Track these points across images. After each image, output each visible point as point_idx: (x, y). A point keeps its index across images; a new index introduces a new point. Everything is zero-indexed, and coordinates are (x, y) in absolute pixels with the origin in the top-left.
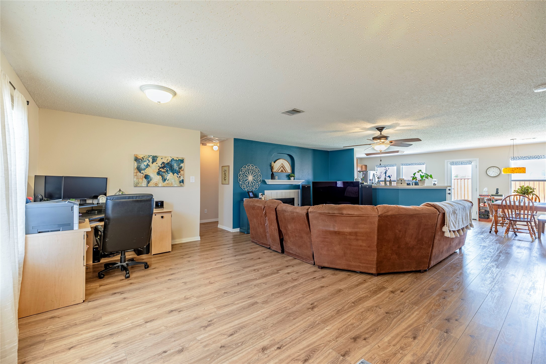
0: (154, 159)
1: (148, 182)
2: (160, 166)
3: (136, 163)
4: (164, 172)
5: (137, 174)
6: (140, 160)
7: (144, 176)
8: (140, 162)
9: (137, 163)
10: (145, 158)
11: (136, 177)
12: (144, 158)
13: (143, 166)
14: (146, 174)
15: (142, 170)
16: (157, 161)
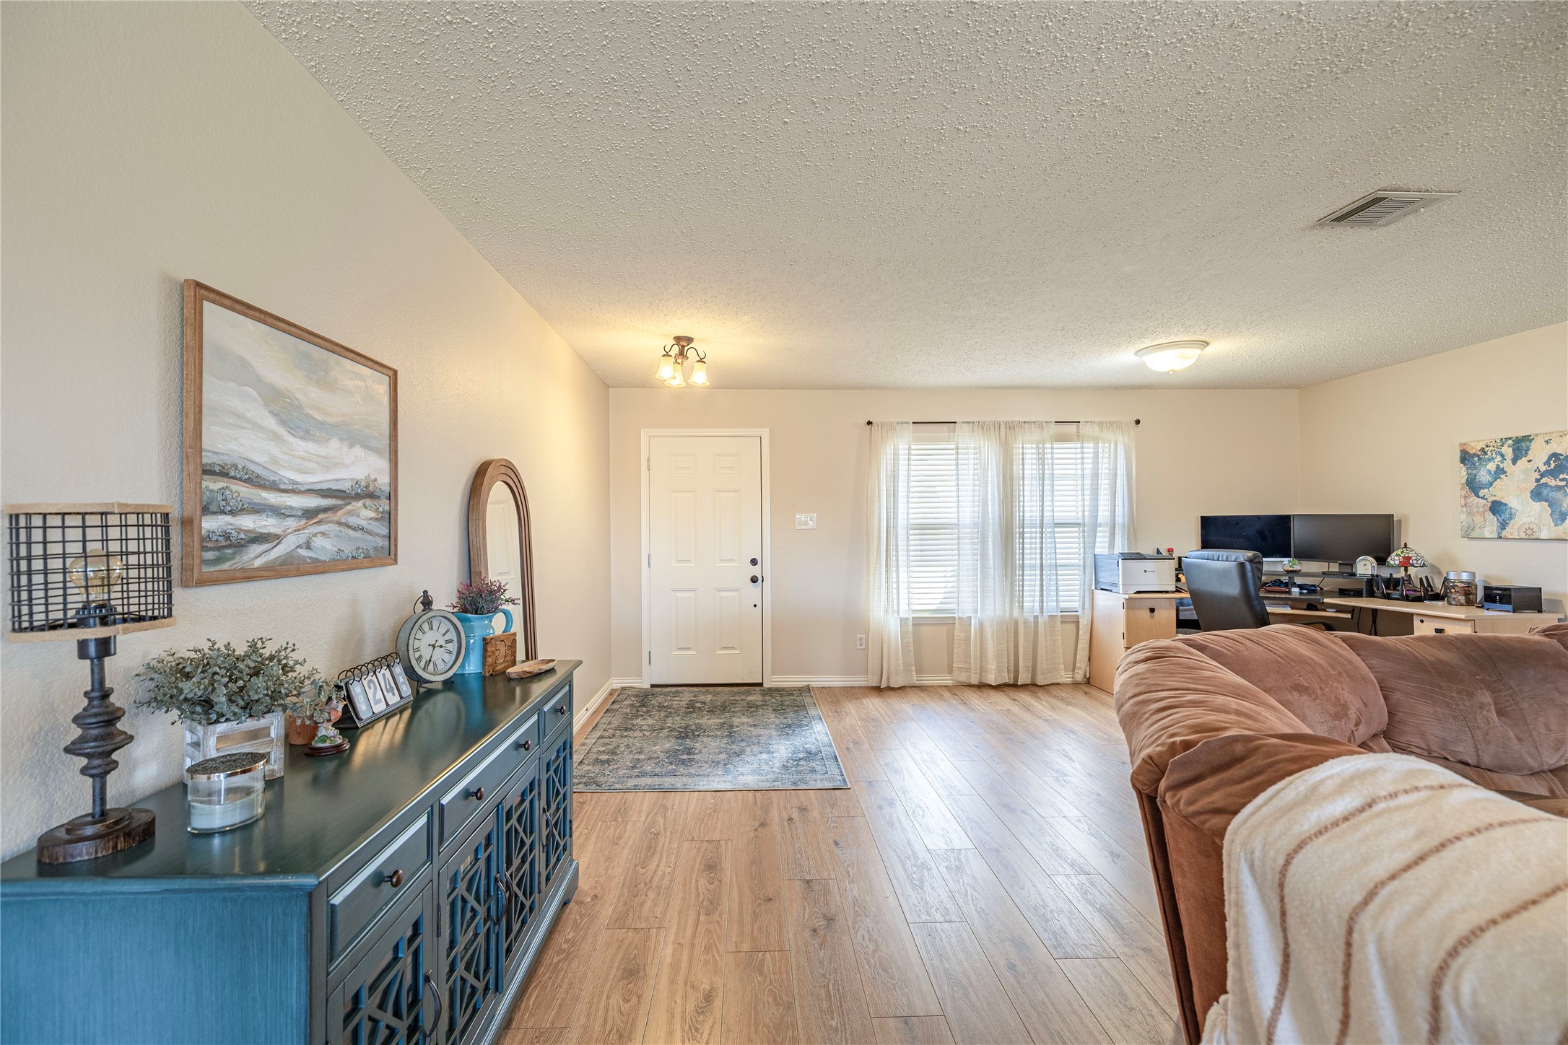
0: (1521, 446)
1: (1503, 525)
2: (1543, 469)
3: (1464, 469)
4: (1559, 488)
5: (1469, 500)
6: (1476, 459)
7: (1489, 505)
8: (1474, 464)
9: (1468, 469)
10: (1491, 448)
11: (1465, 509)
12: (1486, 449)
13: (1483, 476)
14: (1494, 498)
15: (1481, 488)
16: (1529, 452)
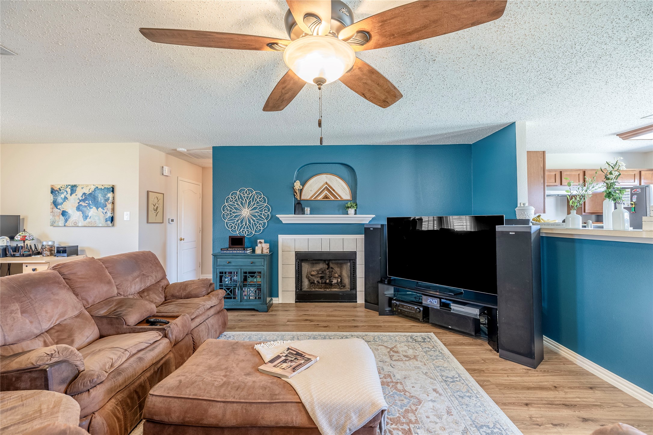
0: (73, 188)
1: (66, 221)
2: (81, 198)
3: (52, 196)
4: (86, 206)
5: (54, 210)
6: (57, 192)
7: (61, 212)
8: (56, 194)
9: (53, 196)
10: (63, 188)
11: (52, 214)
12: (61, 189)
13: (59, 200)
14: (63, 209)
15: (58, 205)
16: (76, 192)
